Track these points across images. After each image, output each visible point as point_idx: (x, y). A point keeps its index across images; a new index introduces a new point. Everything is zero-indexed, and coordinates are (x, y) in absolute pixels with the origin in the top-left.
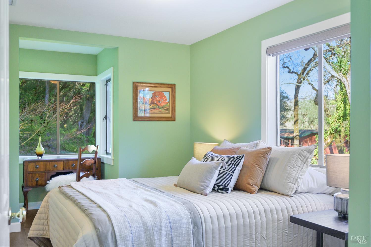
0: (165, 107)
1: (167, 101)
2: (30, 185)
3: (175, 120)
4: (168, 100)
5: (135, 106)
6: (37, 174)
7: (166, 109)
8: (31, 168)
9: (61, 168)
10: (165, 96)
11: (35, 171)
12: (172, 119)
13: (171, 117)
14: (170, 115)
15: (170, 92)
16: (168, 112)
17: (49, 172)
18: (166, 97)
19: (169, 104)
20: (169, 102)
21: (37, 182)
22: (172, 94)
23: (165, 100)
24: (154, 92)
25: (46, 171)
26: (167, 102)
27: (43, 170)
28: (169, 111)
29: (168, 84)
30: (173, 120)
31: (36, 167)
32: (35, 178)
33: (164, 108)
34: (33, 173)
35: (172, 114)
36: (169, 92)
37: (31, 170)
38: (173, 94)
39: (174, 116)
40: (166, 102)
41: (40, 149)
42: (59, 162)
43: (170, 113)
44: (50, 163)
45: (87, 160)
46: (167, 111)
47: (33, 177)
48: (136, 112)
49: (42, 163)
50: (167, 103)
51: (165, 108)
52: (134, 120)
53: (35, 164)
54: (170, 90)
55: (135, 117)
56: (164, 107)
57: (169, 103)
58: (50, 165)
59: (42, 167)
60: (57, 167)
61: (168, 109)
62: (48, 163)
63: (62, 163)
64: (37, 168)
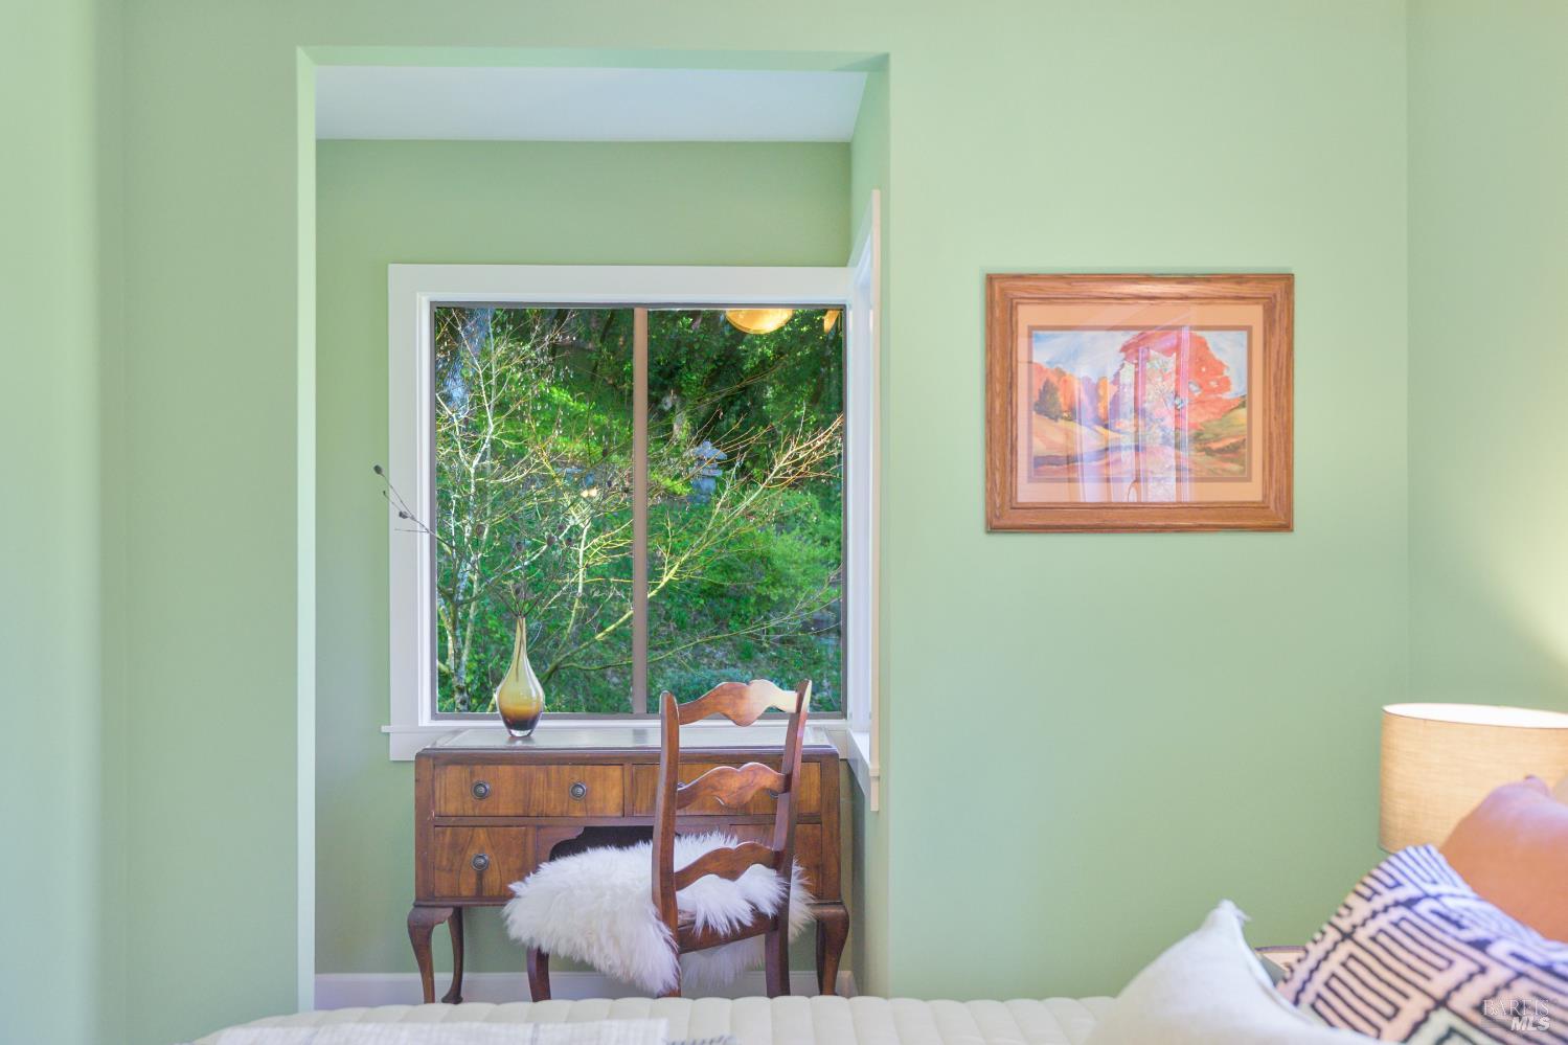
0: (1217, 438)
1: (1227, 396)
2: (445, 893)
3: (1287, 527)
4: (1237, 389)
5: (997, 432)
6: (481, 830)
7: (1221, 451)
8: (452, 796)
9: (608, 800)
10: (1218, 356)
11: (470, 812)
12: (1274, 517)
13: (1261, 507)
14: (1251, 491)
15: (1249, 329)
16: (1235, 467)
17: (543, 822)
18: (1221, 363)
19: (1243, 412)
20: (1245, 402)
21: (480, 876)
22: (1266, 344)
23: (1213, 384)
24: (1137, 333)
25: (530, 818)
26: (1228, 401)
27: (511, 812)
28: (1242, 464)
29: (1239, 278)
30: (1271, 523)
31: (475, 788)
32: (472, 853)
33: (1207, 441)
34: (459, 822)
35: (1267, 485)
36: (1244, 334)
37: (452, 808)
38: (1275, 341)
39: (1278, 499)
40: (1219, 399)
41: (522, 686)
42: (598, 769)
43: (1249, 479)
44: (548, 774)
45: (721, 773)
46: (1232, 461)
47: (458, 848)
48: (1004, 472)
49: (505, 771)
50: (1230, 408)
51: (1215, 446)
52: (993, 528)
53: (472, 774)
54: (1254, 314)
55: (1002, 506)
56: (1207, 436)
57: (1243, 405)
58: (549, 783)
59: (506, 797)
60: (584, 798)
61: (1234, 451)
62: (539, 774)
63: (615, 772)
64: (482, 797)
